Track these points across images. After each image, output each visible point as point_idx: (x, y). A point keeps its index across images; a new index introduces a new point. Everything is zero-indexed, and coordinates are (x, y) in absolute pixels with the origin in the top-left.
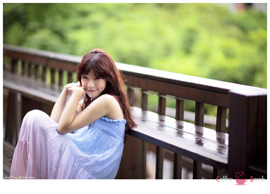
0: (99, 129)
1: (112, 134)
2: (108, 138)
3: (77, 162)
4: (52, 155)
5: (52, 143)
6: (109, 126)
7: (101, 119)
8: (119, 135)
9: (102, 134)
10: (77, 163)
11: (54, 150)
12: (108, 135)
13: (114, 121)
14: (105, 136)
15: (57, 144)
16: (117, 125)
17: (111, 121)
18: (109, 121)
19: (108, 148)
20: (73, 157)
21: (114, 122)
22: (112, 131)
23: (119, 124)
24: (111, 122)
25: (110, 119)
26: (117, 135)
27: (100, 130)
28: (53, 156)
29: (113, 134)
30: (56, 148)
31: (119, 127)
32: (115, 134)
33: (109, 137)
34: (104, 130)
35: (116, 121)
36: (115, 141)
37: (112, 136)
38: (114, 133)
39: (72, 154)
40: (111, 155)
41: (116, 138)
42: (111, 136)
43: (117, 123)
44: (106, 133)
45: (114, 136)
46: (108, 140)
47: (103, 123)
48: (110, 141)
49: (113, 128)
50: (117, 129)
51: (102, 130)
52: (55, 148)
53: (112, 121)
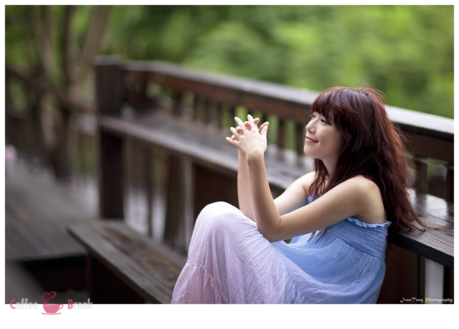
0: (343, 239)
1: (367, 249)
2: (360, 257)
3: (301, 294)
4: (260, 286)
5: (255, 264)
6: (361, 235)
7: (346, 221)
8: (378, 250)
9: (348, 249)
10: (301, 298)
11: (262, 276)
12: (360, 252)
13: (370, 226)
14: (354, 254)
15: (265, 264)
16: (375, 233)
17: (365, 225)
18: (361, 226)
19: (359, 277)
20: (294, 286)
21: (369, 228)
22: (367, 245)
23: (380, 231)
24: (365, 228)
25: (363, 223)
26: (375, 251)
27: (345, 243)
28: (261, 288)
29: (369, 250)
30: (264, 273)
31: (378, 236)
32: (372, 249)
33: (360, 255)
34: (352, 242)
35: (374, 226)
36: (371, 263)
37: (367, 253)
38: (370, 248)
39: (292, 281)
40: (365, 287)
41: (373, 256)
42: (365, 254)
43: (375, 230)
44: (355, 247)
45: (369, 254)
46: (360, 261)
47: (350, 228)
48: (363, 264)
49: (369, 238)
50: (375, 239)
51: (347, 243)
52: (262, 272)
53: (367, 226)
